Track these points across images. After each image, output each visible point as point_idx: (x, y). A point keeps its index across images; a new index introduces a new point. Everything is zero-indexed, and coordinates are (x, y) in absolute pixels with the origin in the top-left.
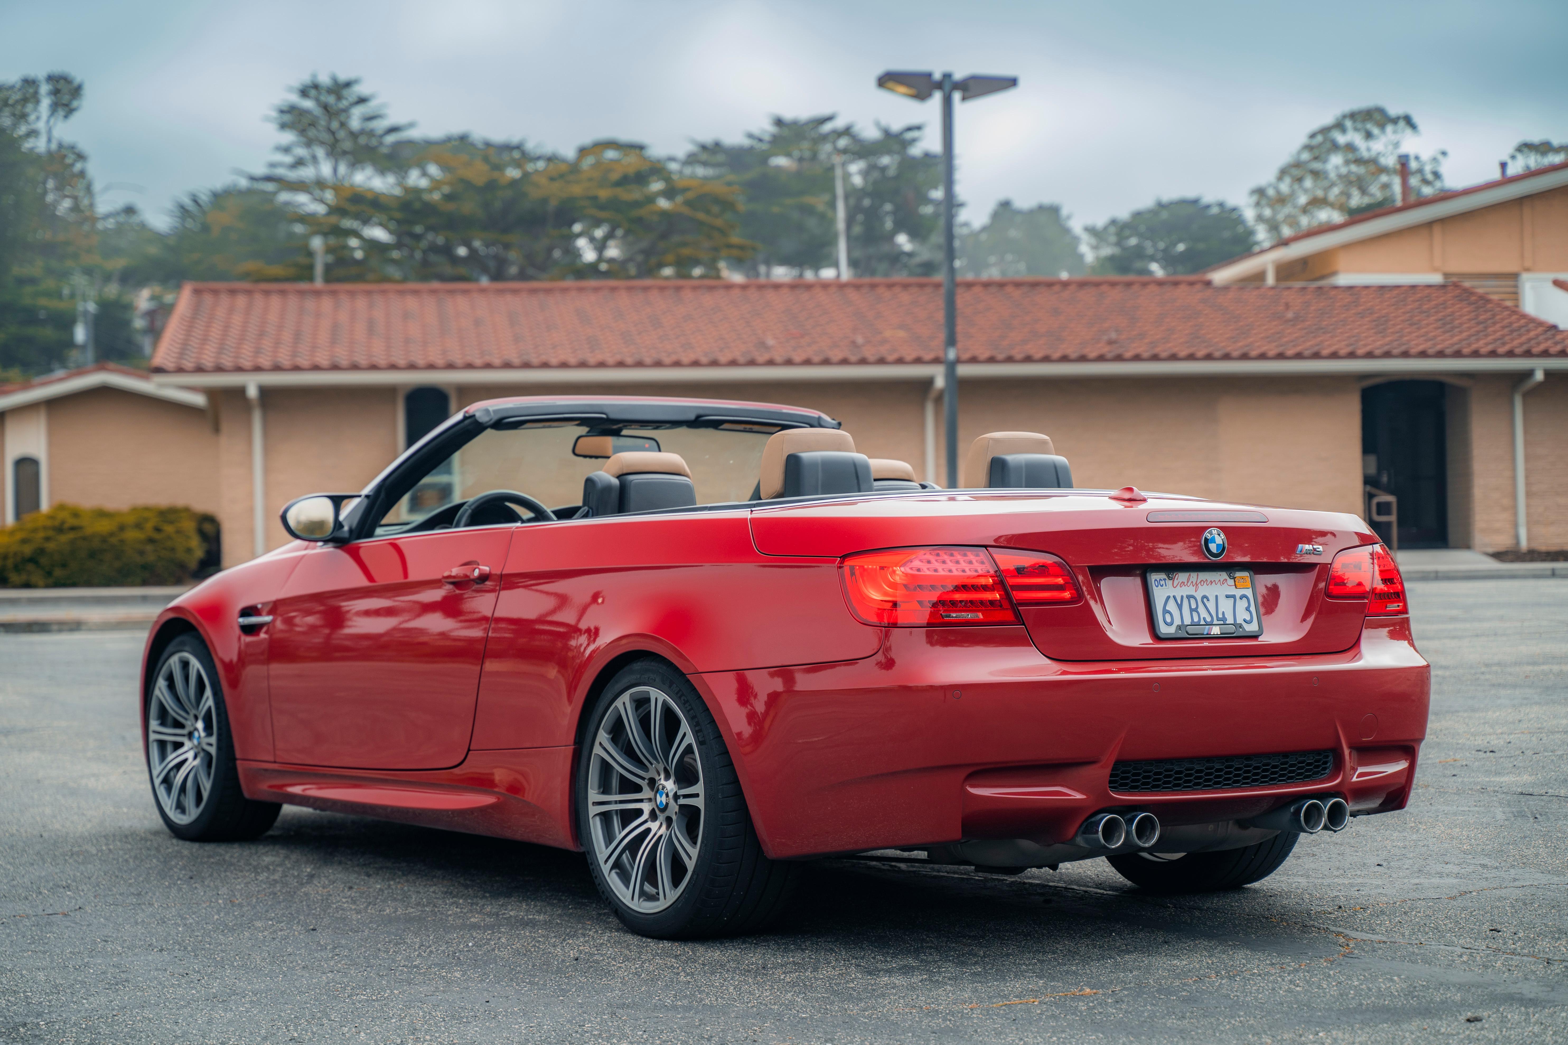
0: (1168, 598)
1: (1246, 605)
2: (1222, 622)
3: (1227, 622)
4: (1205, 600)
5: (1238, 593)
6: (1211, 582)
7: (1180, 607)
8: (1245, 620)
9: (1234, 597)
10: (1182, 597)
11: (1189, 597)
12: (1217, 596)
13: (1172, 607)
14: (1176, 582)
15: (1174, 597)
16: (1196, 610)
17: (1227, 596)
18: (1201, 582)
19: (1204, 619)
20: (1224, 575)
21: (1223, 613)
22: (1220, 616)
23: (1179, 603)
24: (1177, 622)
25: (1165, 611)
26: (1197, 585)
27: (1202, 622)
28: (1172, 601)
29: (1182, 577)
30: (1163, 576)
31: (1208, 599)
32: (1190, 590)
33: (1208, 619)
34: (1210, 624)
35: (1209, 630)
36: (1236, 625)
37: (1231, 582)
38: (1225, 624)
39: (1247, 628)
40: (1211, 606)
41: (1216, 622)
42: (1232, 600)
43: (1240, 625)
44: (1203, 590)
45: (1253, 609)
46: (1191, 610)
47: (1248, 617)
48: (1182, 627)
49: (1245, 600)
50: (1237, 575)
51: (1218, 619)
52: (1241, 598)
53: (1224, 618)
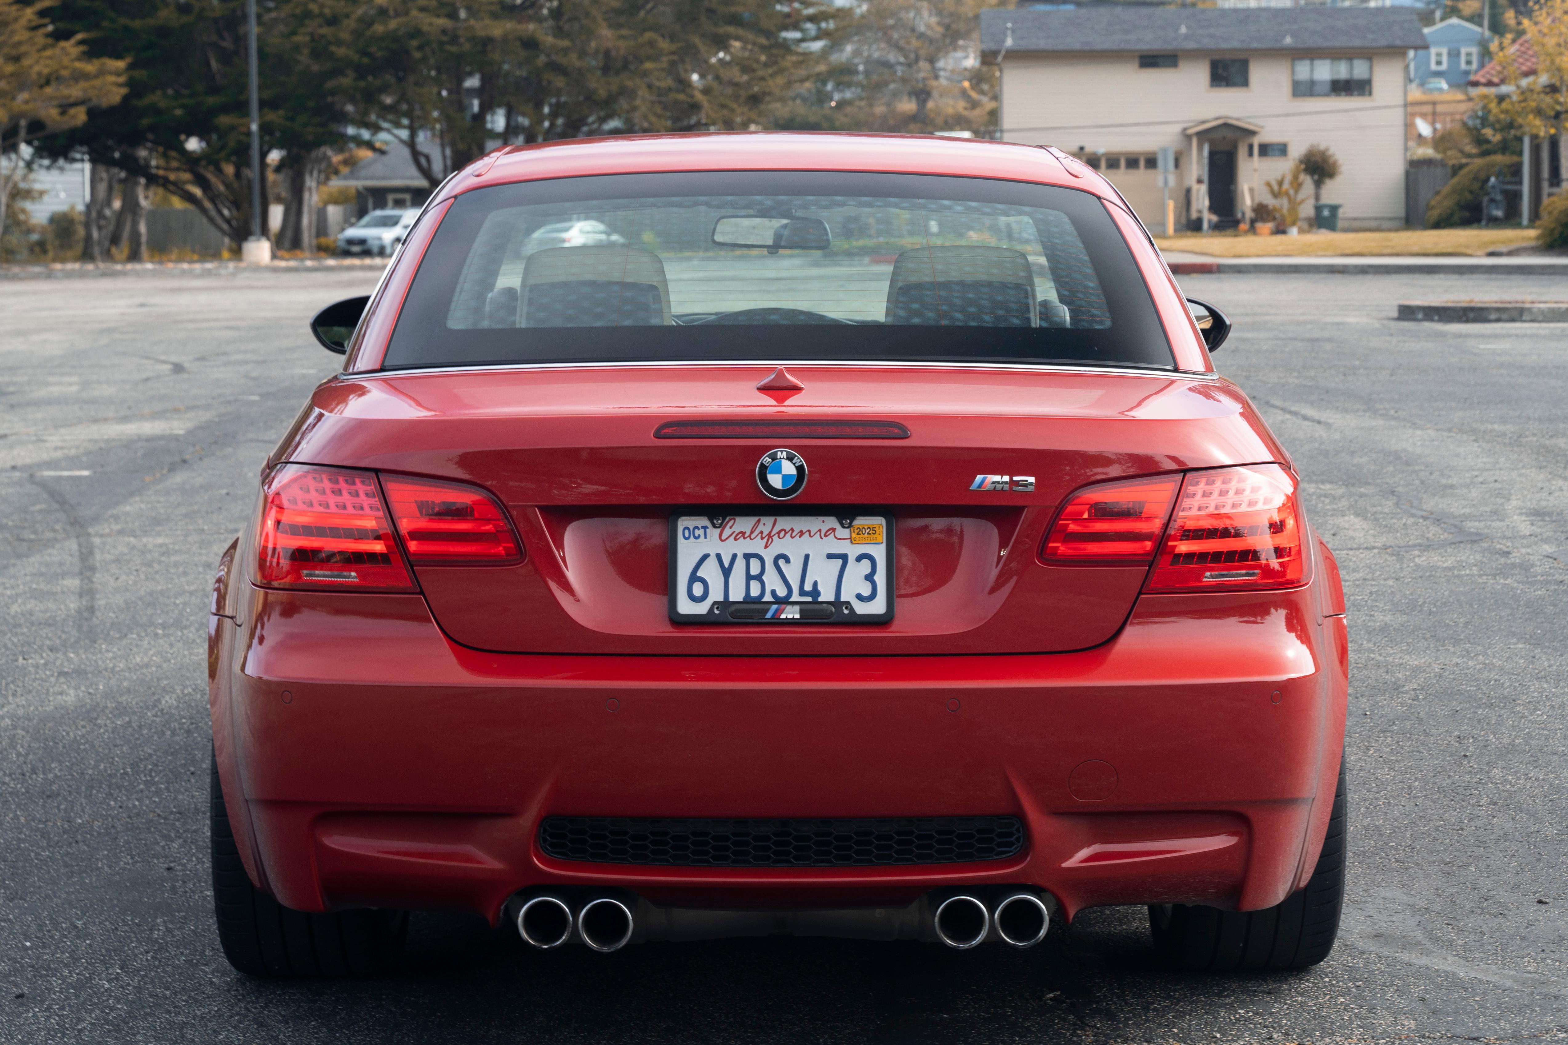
0: (706, 557)
1: (868, 570)
2: (809, 599)
3: (820, 599)
4: (781, 562)
5: (853, 551)
6: (802, 533)
7: (726, 572)
8: (859, 597)
9: (844, 558)
10: (734, 557)
11: (747, 557)
12: (807, 557)
13: (711, 572)
14: (727, 532)
15: (719, 556)
16: (759, 578)
17: (830, 556)
18: (779, 533)
19: (773, 593)
20: (831, 522)
21: (815, 584)
22: (808, 587)
23: (726, 565)
24: (716, 595)
25: (694, 578)
26: (770, 536)
27: (768, 598)
28: (712, 563)
29: (744, 524)
30: (704, 521)
31: (787, 560)
32: (756, 546)
33: (782, 592)
34: (784, 602)
35: (779, 612)
36: (838, 603)
37: (844, 533)
38: (815, 602)
39: (861, 609)
40: (792, 573)
41: (795, 597)
42: (840, 562)
43: (848, 604)
44: (779, 546)
45: (881, 578)
46: (749, 577)
47: (866, 591)
48: (725, 604)
49: (866, 563)
50: (861, 521)
51: (802, 592)
52: (859, 559)
53: (815, 592)
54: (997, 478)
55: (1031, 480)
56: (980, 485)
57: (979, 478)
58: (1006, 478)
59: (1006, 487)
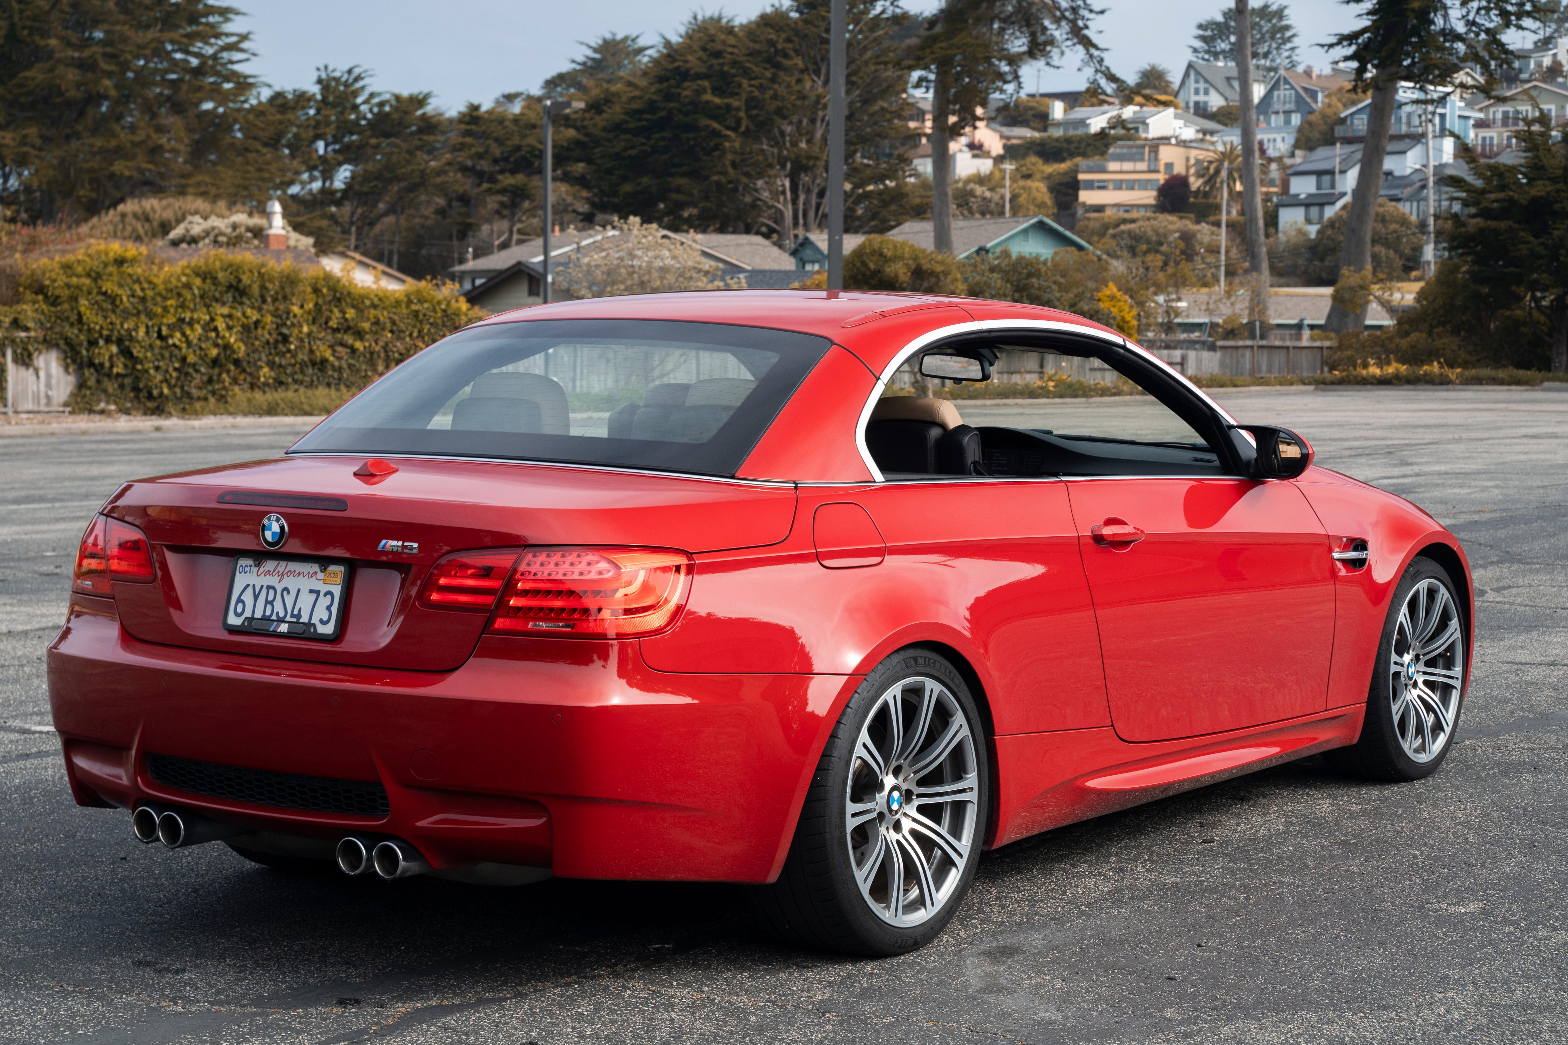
0: (248, 586)
1: (329, 603)
2: (294, 620)
3: (301, 621)
4: (285, 593)
5: (324, 589)
6: (299, 574)
7: (256, 597)
8: (321, 621)
9: (318, 592)
10: (262, 587)
11: (270, 587)
12: (299, 591)
13: (248, 597)
14: (262, 570)
15: (254, 586)
16: (271, 603)
17: (311, 591)
18: (288, 573)
19: (277, 614)
20: (315, 567)
21: (300, 610)
22: (296, 612)
23: (257, 593)
24: (248, 613)
25: (239, 600)
26: (283, 575)
27: (274, 617)
28: (250, 590)
29: (270, 565)
30: (250, 562)
31: (288, 593)
32: (272, 581)
33: (281, 615)
34: (281, 620)
35: (278, 626)
36: (309, 624)
37: (321, 575)
38: (298, 623)
39: (322, 630)
40: (289, 600)
41: (288, 619)
42: (315, 595)
43: (314, 625)
44: (287, 582)
45: (334, 609)
46: (267, 602)
47: (325, 619)
48: (251, 619)
49: (329, 597)
50: (332, 568)
51: (292, 616)
52: (325, 595)
53: (299, 616)
54: (394, 543)
55: (415, 545)
56: (384, 547)
57: (384, 542)
58: (400, 543)
59: (400, 549)
